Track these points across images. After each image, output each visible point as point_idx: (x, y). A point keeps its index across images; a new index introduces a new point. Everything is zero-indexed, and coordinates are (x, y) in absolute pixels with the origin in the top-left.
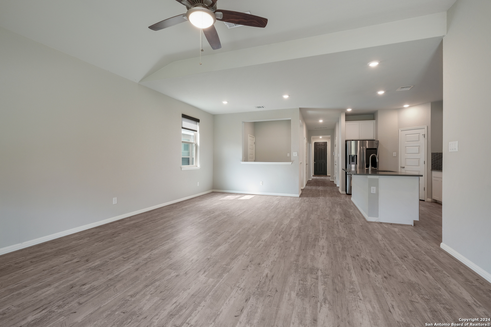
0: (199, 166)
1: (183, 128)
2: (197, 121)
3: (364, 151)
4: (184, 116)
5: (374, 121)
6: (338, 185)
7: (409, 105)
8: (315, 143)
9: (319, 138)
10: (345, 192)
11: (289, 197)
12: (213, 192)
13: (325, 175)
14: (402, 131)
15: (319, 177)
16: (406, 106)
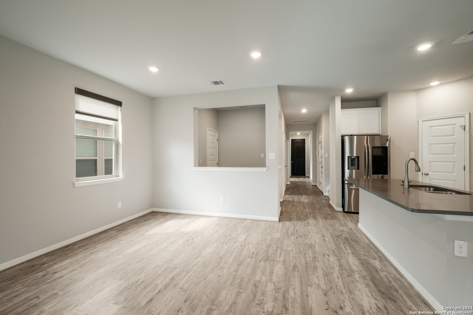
0: (121, 176)
1: (77, 112)
2: (119, 104)
3: (370, 150)
4: (80, 92)
5: (379, 109)
6: (326, 193)
7: (439, 81)
8: (292, 140)
9: (296, 135)
10: (341, 209)
11: (264, 221)
12: (153, 212)
13: (303, 176)
14: (424, 122)
15: (297, 179)
16: (434, 83)
